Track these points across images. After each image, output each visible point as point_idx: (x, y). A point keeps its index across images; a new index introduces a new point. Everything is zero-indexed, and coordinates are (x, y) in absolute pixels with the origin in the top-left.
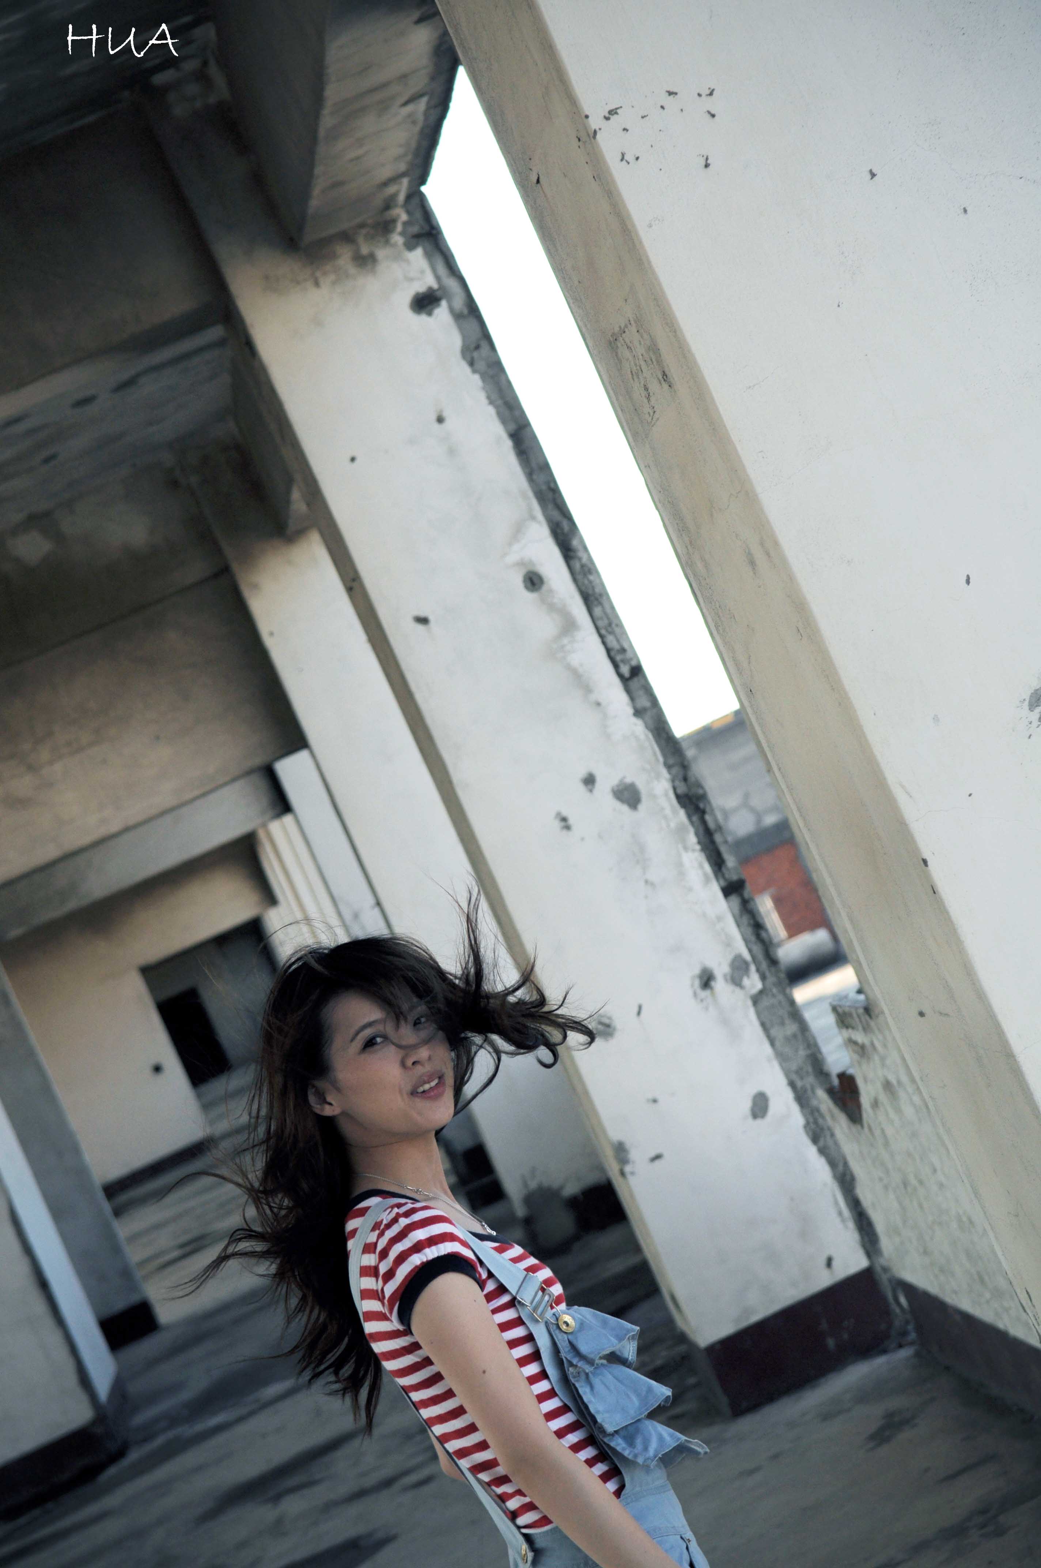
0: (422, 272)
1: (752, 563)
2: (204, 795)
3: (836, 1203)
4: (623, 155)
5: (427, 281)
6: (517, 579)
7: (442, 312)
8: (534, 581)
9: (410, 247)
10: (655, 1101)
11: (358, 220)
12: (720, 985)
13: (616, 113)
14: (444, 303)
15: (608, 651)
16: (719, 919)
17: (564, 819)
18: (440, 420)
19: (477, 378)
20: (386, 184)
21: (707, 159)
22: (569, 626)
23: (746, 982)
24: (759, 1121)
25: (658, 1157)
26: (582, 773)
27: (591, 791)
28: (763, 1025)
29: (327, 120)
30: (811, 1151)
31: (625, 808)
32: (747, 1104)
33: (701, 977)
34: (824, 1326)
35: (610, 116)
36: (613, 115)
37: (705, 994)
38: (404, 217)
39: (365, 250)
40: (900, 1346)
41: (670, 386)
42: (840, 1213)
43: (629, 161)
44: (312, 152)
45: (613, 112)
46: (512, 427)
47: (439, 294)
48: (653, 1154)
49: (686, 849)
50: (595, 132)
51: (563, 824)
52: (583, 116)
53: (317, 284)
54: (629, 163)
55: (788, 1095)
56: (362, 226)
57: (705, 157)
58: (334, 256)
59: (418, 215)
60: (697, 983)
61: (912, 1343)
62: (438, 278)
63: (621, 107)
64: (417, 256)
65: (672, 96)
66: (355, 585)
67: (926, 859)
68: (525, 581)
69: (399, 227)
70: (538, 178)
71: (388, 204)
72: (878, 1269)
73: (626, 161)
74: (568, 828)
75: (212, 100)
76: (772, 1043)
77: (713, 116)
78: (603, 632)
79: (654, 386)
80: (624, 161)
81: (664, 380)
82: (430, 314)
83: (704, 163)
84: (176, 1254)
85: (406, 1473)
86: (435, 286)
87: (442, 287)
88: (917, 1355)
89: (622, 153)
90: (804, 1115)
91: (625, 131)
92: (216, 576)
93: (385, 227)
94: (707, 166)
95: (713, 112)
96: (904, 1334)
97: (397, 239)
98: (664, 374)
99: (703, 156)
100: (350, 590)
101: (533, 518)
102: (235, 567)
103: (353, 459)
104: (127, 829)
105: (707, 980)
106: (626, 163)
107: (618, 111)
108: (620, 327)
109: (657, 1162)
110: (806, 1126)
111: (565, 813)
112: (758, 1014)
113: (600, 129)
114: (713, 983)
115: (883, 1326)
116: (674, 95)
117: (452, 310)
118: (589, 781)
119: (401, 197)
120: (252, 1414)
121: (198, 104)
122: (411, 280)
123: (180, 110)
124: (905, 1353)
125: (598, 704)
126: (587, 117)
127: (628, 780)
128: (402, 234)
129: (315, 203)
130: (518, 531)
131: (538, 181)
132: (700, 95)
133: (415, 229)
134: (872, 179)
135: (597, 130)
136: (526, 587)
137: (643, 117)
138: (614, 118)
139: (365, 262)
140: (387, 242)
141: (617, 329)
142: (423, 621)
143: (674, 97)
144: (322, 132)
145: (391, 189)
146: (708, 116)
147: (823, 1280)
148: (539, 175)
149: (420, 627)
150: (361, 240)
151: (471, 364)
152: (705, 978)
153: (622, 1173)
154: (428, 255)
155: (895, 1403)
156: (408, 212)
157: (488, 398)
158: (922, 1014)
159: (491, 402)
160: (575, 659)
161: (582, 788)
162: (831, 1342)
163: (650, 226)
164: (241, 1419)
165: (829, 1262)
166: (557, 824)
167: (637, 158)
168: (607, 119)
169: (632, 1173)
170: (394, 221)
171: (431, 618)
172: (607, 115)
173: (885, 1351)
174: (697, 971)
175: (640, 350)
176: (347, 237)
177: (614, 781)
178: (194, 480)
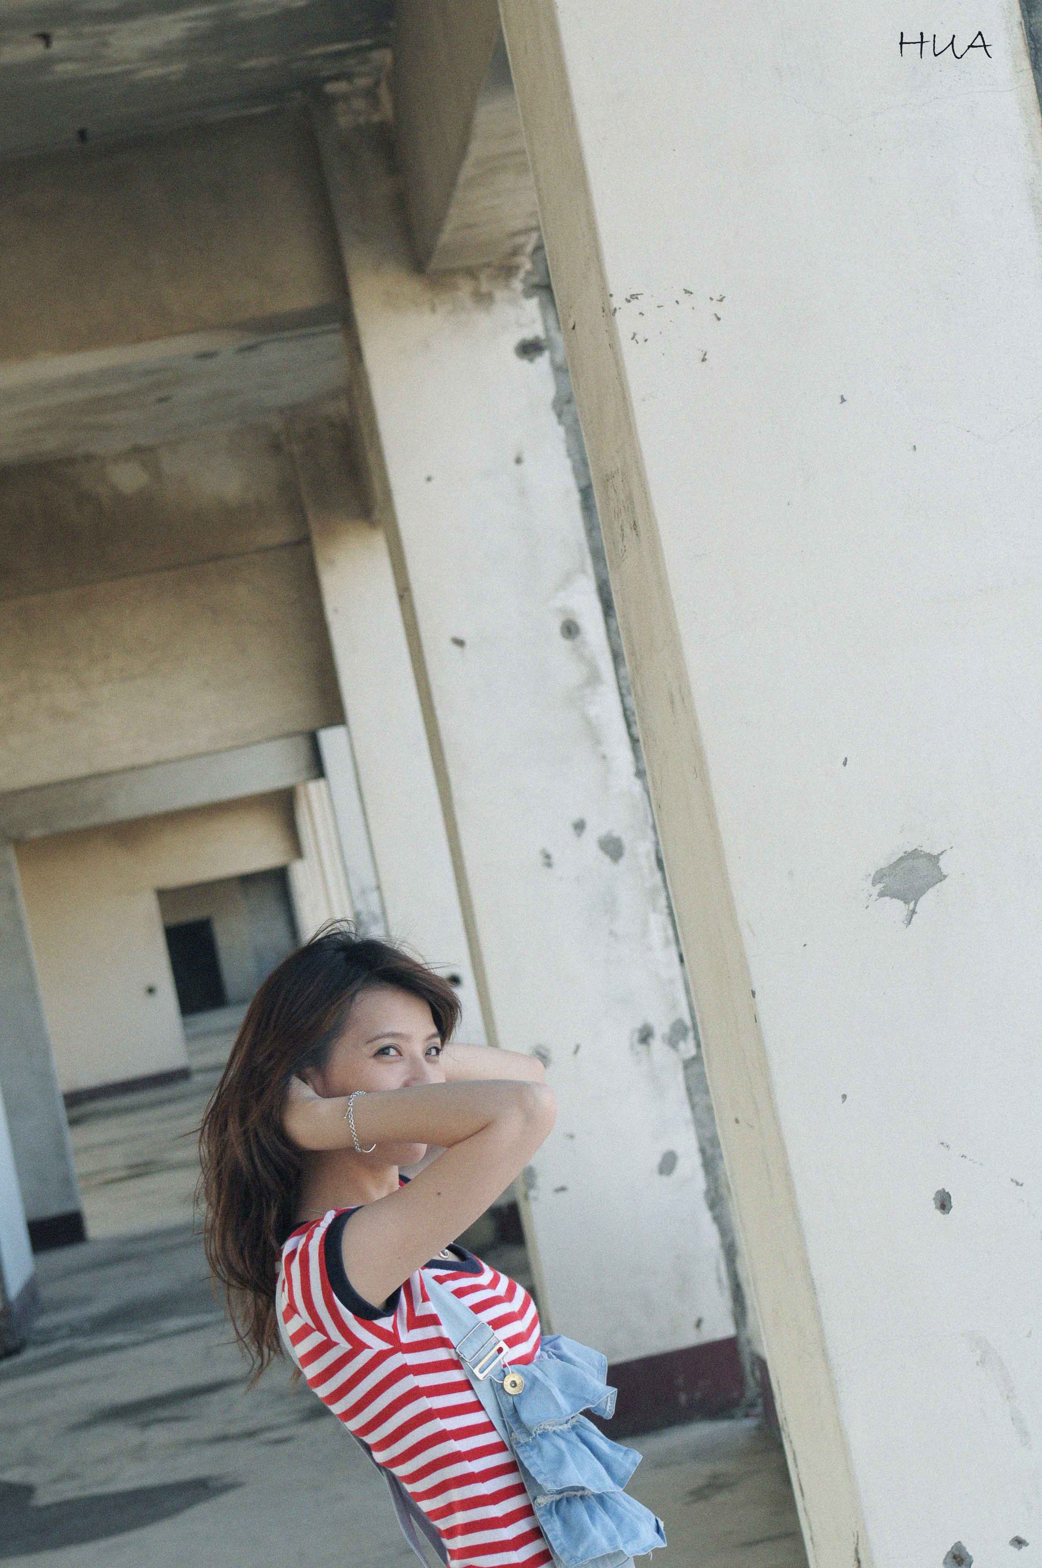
0: (534, 322)
1: (672, 703)
2: (238, 747)
3: (718, 1269)
4: (635, 334)
5: (535, 330)
6: (555, 626)
7: (543, 362)
8: (570, 630)
9: (527, 294)
10: (572, 1137)
11: (485, 260)
12: (657, 1044)
13: (637, 298)
14: (547, 354)
15: (625, 710)
16: (671, 981)
17: (548, 857)
18: (518, 461)
19: (561, 431)
20: (515, 234)
21: (705, 354)
22: (593, 679)
23: (682, 1045)
24: (665, 1178)
25: (563, 1189)
26: (575, 816)
27: (579, 835)
28: (689, 1089)
29: (468, 170)
30: (706, 1217)
31: (607, 859)
32: (657, 1159)
33: (641, 1031)
34: (680, 1381)
35: (631, 300)
36: (633, 299)
37: (641, 1048)
38: (528, 266)
39: (485, 287)
40: (747, 1416)
41: (637, 535)
42: (719, 1281)
43: (638, 341)
44: (449, 195)
45: (634, 297)
46: (584, 483)
47: (545, 344)
48: (558, 1185)
49: (654, 910)
50: (615, 310)
51: (546, 860)
52: (608, 295)
53: (433, 310)
54: (637, 343)
55: (696, 1160)
56: (488, 265)
57: (704, 353)
58: (455, 287)
59: (541, 267)
60: (636, 1036)
61: (757, 1416)
62: (547, 330)
63: (642, 294)
64: (532, 306)
65: (687, 294)
66: (406, 594)
67: (754, 991)
68: (562, 628)
69: (522, 274)
70: (574, 326)
71: (516, 251)
72: (742, 1340)
73: (636, 340)
74: (549, 865)
75: (376, 118)
76: (693, 1107)
77: (719, 319)
78: (624, 691)
79: (627, 530)
80: (634, 340)
81: (634, 529)
82: (531, 360)
83: (702, 357)
84: (123, 1173)
85: (270, 1428)
86: (542, 335)
87: (549, 338)
88: (759, 1428)
89: (634, 333)
90: (708, 1182)
91: (641, 315)
92: (298, 543)
93: (507, 271)
94: (704, 360)
95: (719, 316)
96: (753, 1405)
97: (517, 284)
98: (635, 524)
99: (702, 351)
100: (401, 597)
101: (584, 572)
102: (316, 539)
103: (429, 479)
104: (157, 763)
105: (645, 1036)
106: (636, 342)
107: (639, 297)
108: (612, 472)
109: (561, 1194)
110: (708, 1192)
111: (551, 851)
112: (687, 1078)
113: (620, 308)
114: (651, 1041)
115: (735, 1394)
116: (689, 294)
117: (552, 362)
118: (580, 826)
119: (529, 249)
120: (147, 1341)
121: (362, 120)
122: (521, 326)
123: (344, 121)
124: (749, 1423)
125: (604, 757)
126: (611, 295)
127: (616, 834)
128: (524, 281)
129: (446, 237)
130: (567, 579)
131: (574, 328)
132: (711, 299)
133: (536, 279)
134: (841, 403)
135: (617, 309)
136: (562, 633)
137: (659, 307)
138: (634, 302)
139: (483, 299)
140: (507, 286)
141: (609, 472)
142: (459, 643)
143: (689, 296)
144: (461, 179)
145: (520, 240)
146: (715, 319)
147: (688, 1339)
148: (575, 323)
149: (455, 649)
150: (483, 277)
151: (559, 415)
152: (645, 1033)
153: (526, 1197)
154: (542, 306)
155: (722, 1467)
156: (534, 263)
157: (568, 451)
158: (737, 1121)
159: (570, 455)
160: (593, 711)
161: (571, 830)
162: (683, 1398)
163: (644, 400)
164: (135, 1344)
165: (699, 1324)
166: (540, 860)
167: (646, 340)
168: (629, 301)
169: (536, 1199)
170: (518, 267)
171: (468, 642)
172: (629, 298)
173: (731, 1417)
174: (639, 1025)
175: (622, 497)
176: (471, 273)
177: (603, 832)
178: (296, 449)
